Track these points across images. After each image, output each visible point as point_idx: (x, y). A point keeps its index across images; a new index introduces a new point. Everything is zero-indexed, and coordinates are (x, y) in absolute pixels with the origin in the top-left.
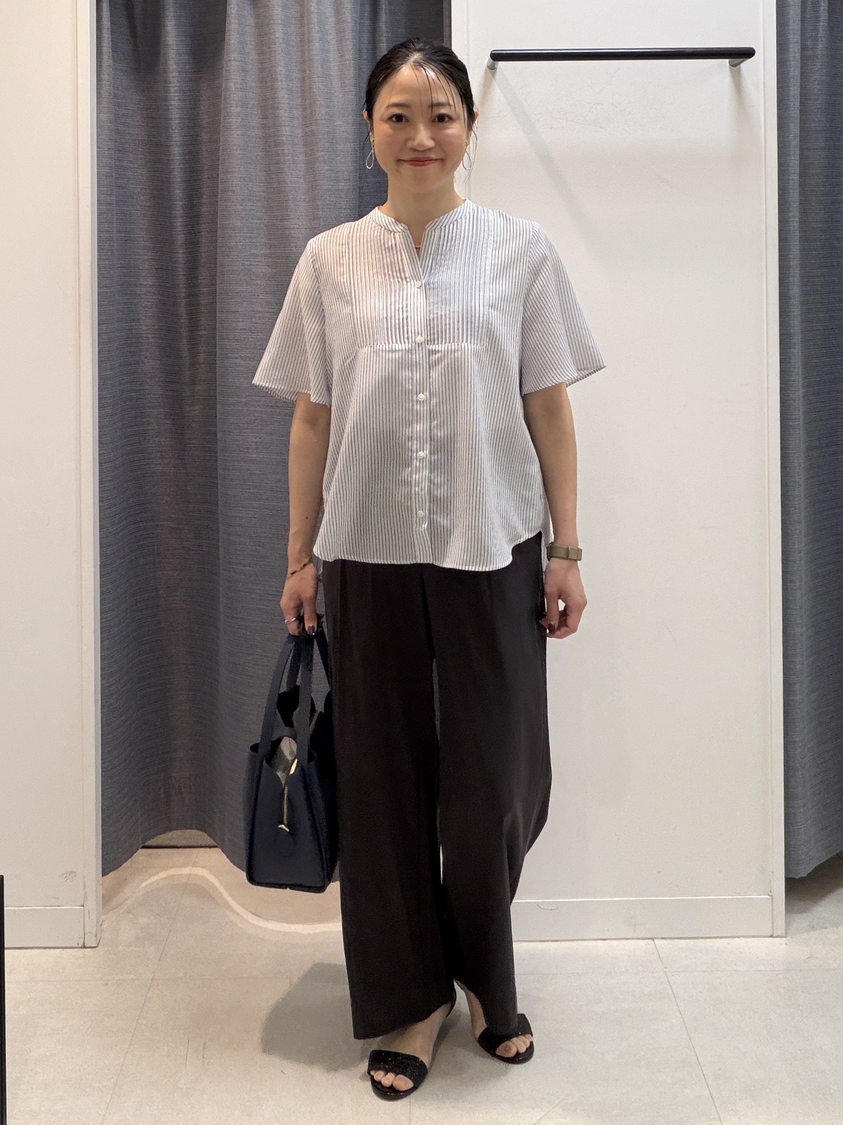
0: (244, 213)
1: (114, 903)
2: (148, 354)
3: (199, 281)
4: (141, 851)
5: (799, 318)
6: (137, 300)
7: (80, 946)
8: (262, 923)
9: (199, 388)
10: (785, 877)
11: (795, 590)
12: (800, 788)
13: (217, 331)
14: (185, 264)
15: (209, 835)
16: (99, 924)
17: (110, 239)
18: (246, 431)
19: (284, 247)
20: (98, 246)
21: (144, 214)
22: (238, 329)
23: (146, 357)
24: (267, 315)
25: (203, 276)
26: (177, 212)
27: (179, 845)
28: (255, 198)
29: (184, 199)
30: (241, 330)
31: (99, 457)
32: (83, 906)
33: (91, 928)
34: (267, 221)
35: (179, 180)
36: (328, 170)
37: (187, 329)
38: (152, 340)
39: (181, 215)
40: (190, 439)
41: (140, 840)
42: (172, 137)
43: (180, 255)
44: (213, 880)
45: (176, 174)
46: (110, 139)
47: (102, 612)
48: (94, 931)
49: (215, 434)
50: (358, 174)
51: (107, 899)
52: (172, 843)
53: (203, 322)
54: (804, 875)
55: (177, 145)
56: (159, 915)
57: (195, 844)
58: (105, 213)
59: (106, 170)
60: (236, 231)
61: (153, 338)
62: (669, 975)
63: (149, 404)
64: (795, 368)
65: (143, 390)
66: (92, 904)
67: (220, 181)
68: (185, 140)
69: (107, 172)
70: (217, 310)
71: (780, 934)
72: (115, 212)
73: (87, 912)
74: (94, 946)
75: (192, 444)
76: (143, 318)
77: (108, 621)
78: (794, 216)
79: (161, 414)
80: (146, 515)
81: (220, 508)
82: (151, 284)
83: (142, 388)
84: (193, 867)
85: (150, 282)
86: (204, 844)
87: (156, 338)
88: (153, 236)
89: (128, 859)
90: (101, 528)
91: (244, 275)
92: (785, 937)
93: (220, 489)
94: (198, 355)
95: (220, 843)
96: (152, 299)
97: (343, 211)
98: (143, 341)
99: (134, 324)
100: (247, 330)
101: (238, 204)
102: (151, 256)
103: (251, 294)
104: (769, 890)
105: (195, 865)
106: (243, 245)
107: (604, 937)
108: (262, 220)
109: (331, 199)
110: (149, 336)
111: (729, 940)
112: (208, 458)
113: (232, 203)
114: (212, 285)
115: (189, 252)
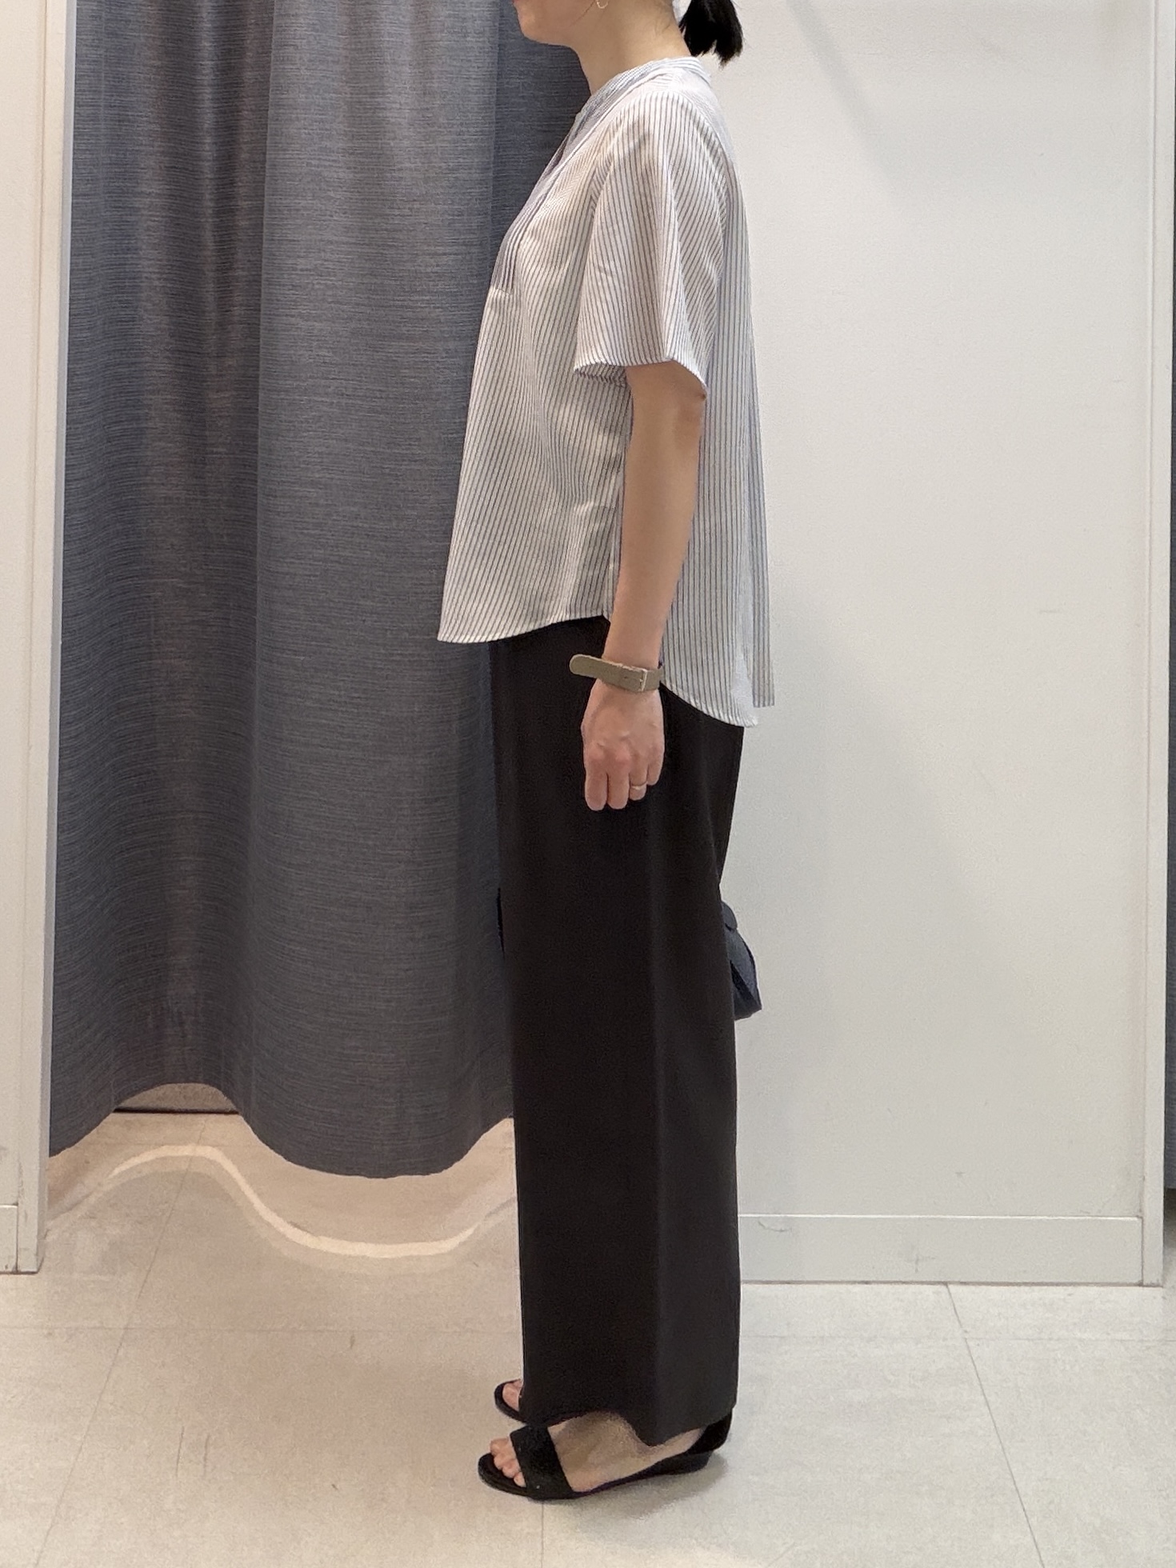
0: (313, 82)
1: (67, 1201)
2: (149, 306)
3: (236, 189)
4: (113, 1117)
6: (133, 218)
7: (10, 1270)
8: (306, 1239)
9: (230, 363)
10: (1165, 1188)
13: (263, 271)
14: (214, 160)
16: (42, 1234)
17: (95, 119)
18: (305, 434)
19: (376, 139)
20: (75, 128)
21: (150, 78)
22: (296, 270)
23: (146, 311)
24: (345, 248)
25: (244, 179)
26: (204, 78)
28: (330, 58)
29: (217, 56)
30: (302, 270)
31: (66, 470)
32: (17, 1204)
33: (30, 1242)
34: (349, 96)
35: (210, 25)
36: (449, 16)
37: (214, 267)
38: (156, 283)
39: (211, 82)
40: (212, 445)
41: (113, 1098)
43: (208, 147)
44: (230, 1167)
45: (204, 15)
47: (63, 724)
48: (33, 1247)
49: (255, 437)
50: (497, 24)
51: (55, 1196)
52: (164, 1105)
53: (240, 255)
56: (140, 1223)
57: (202, 1108)
58: (89, 76)
59: (91, 7)
60: (298, 111)
61: (159, 279)
62: (971, 1344)
63: (149, 387)
65: (140, 363)
66: (31, 1203)
67: (274, 29)
69: (92, 10)
70: (264, 237)
71: (1155, 1281)
72: (103, 75)
73: (22, 1214)
74: (31, 1270)
75: (217, 453)
76: (144, 247)
77: (71, 738)
79: (167, 403)
80: (138, 568)
81: (258, 558)
82: (158, 192)
83: (137, 360)
84: (198, 1143)
85: (156, 188)
86: (215, 1107)
87: (165, 279)
88: (163, 116)
89: (91, 1130)
90: (66, 585)
91: (308, 182)
92: (1162, 1287)
93: (260, 528)
94: (232, 308)
95: (242, 1106)
96: (157, 216)
97: (472, 83)
98: (141, 284)
99: (129, 256)
100: (310, 270)
101: (303, 68)
102: (160, 146)
103: (319, 212)
104: (1138, 1208)
105: (201, 1141)
106: (309, 134)
107: (866, 1279)
108: (340, 93)
109: (455, 63)
110: (154, 276)
111: (1070, 1289)
112: (242, 476)
113: (293, 64)
114: (257, 196)
115: (222, 142)
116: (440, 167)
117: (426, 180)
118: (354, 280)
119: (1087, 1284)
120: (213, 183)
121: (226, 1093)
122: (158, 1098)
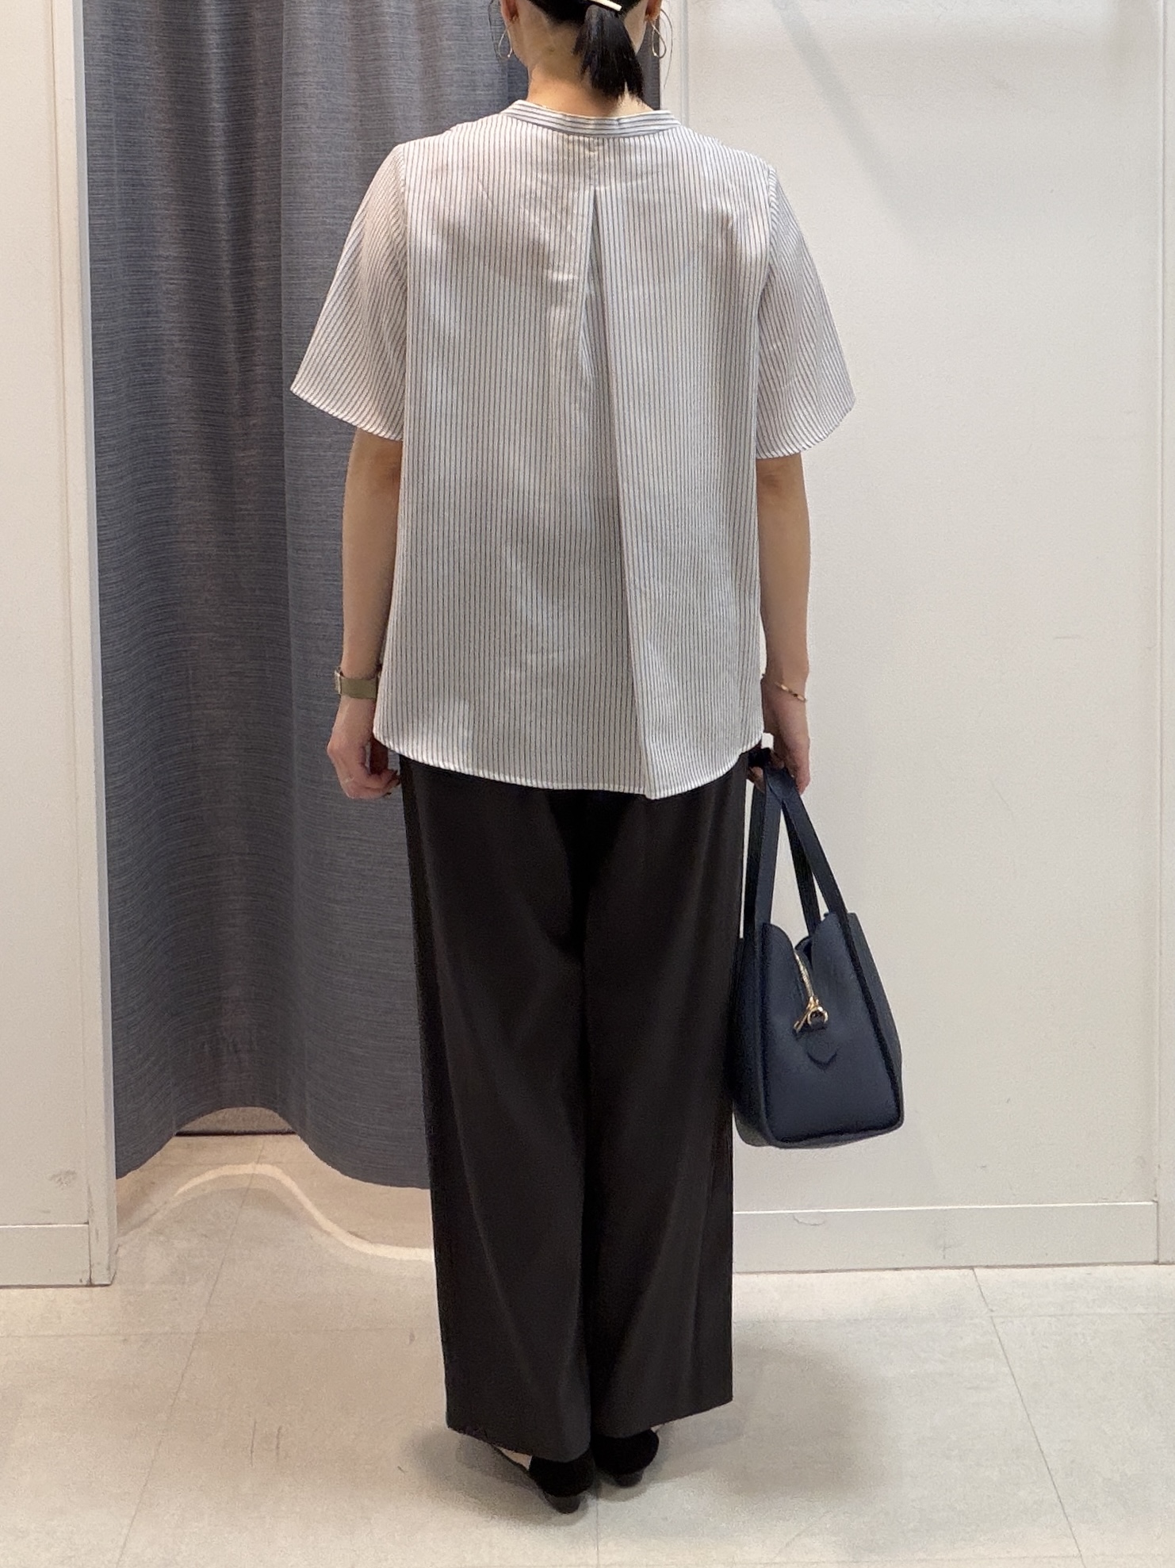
0: (323, 140)
1: (135, 1219)
2: (172, 367)
3: (253, 250)
4: (175, 1140)
6: (152, 282)
7: (85, 1283)
8: (367, 1248)
9: (255, 421)
13: (284, 331)
14: (229, 222)
15: (280, 1115)
16: (113, 1252)
17: (109, 184)
18: (331, 489)
20: (89, 194)
21: (162, 142)
23: (169, 373)
25: (260, 240)
26: (216, 139)
27: (235, 1131)
28: (340, 116)
29: (228, 117)
31: (99, 530)
32: (87, 1223)
33: (101, 1257)
34: (360, 152)
35: (219, 87)
36: (457, 70)
37: (235, 327)
38: (176, 345)
39: (223, 143)
40: (242, 503)
41: (173, 1124)
42: (205, 16)
43: (222, 210)
44: (288, 1182)
45: (213, 76)
46: (106, 21)
47: (108, 774)
48: (105, 1262)
49: (283, 493)
50: (506, 76)
51: (126, 1213)
52: (224, 1128)
53: (260, 315)
55: (215, 31)
56: (206, 1236)
57: (262, 1129)
58: (100, 141)
59: (99, 72)
60: (311, 170)
61: (181, 341)
62: (996, 1321)
63: (176, 448)
65: (167, 424)
66: (103, 1219)
67: (284, 88)
68: (227, 21)
69: (101, 75)
70: (283, 297)
71: (1168, 1260)
72: (115, 140)
73: (93, 1233)
74: (106, 1283)
75: (246, 510)
76: (164, 310)
77: (116, 787)
79: (195, 463)
80: (174, 623)
81: (292, 611)
82: (175, 255)
83: (165, 421)
84: (257, 1163)
85: (172, 251)
86: (273, 1128)
87: (186, 341)
88: (177, 179)
89: (156, 1152)
90: (104, 642)
91: (324, 241)
93: (291, 581)
94: (253, 368)
95: (297, 1126)
96: (176, 279)
98: (164, 347)
99: (150, 319)
101: (314, 126)
102: (175, 209)
104: (1153, 1193)
105: (260, 1160)
106: (323, 192)
107: (897, 1266)
108: (353, 151)
110: (174, 338)
111: (1090, 1269)
112: (272, 532)
113: (304, 123)
114: (274, 256)
115: (237, 204)
119: (1105, 1264)
120: (230, 244)
121: (283, 1115)
122: (218, 1121)
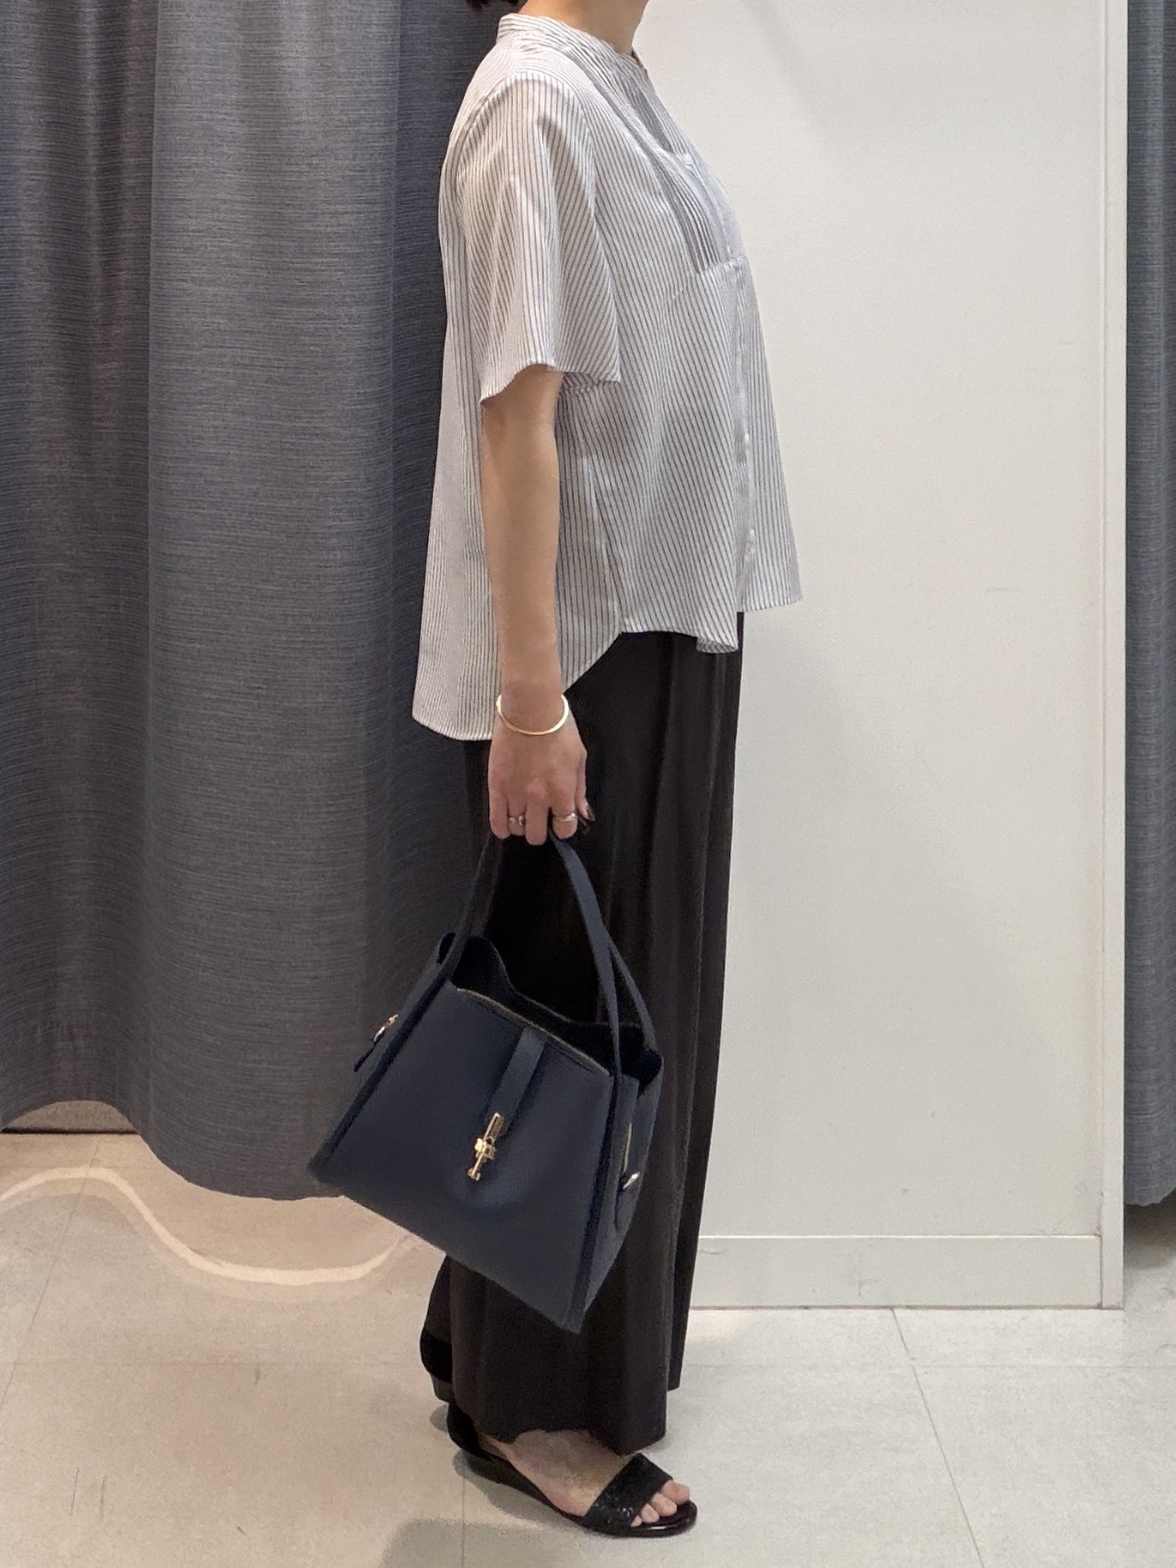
0: (204, 29)
2: (30, 271)
3: (122, 145)
5: (1161, 228)
6: (11, 178)
8: (208, 1266)
9: (117, 331)
10: (1125, 1203)
11: (1149, 701)
12: (1152, 1049)
13: (153, 233)
14: (97, 115)
18: (199, 407)
19: (272, 90)
21: (28, 27)
22: (188, 231)
23: (26, 276)
24: (238, 207)
25: (130, 137)
26: (87, 26)
27: (67, 1128)
28: (221, 5)
29: (100, 2)
30: (193, 231)
34: (242, 44)
37: (99, 229)
38: (35, 247)
39: (94, 30)
40: (100, 420)
43: (91, 102)
44: (127, 1189)
49: (144, 410)
52: (55, 1125)
53: (127, 215)
54: (1157, 1200)
56: (30, 1251)
57: (99, 1127)
60: (188, 61)
61: (40, 242)
62: (919, 1371)
63: (30, 359)
64: (1153, 314)
65: (20, 332)
70: (153, 196)
71: (1115, 1303)
75: (104, 428)
76: (24, 208)
78: (1154, 52)
79: (51, 375)
80: (20, 552)
82: (39, 149)
83: (19, 329)
84: (91, 1165)
85: (36, 145)
86: (110, 1127)
87: (46, 242)
88: (43, 67)
91: (200, 137)
92: (1122, 1309)
93: (152, 508)
94: (118, 272)
95: (138, 1126)
96: (39, 175)
97: (374, 29)
98: (22, 248)
99: (7, 217)
100: (203, 231)
101: (193, 14)
102: (39, 100)
103: (212, 169)
104: (1096, 1225)
105: (94, 1163)
106: (200, 86)
107: (806, 1304)
108: (233, 41)
109: (355, 8)
110: (33, 238)
111: (1025, 1313)
112: (131, 452)
113: (182, 11)
114: (145, 152)
115: (107, 95)
116: (340, 121)
117: (326, 134)
118: (250, 241)
119: (1042, 1307)
120: (98, 138)
121: (122, 1110)
122: (48, 1117)
